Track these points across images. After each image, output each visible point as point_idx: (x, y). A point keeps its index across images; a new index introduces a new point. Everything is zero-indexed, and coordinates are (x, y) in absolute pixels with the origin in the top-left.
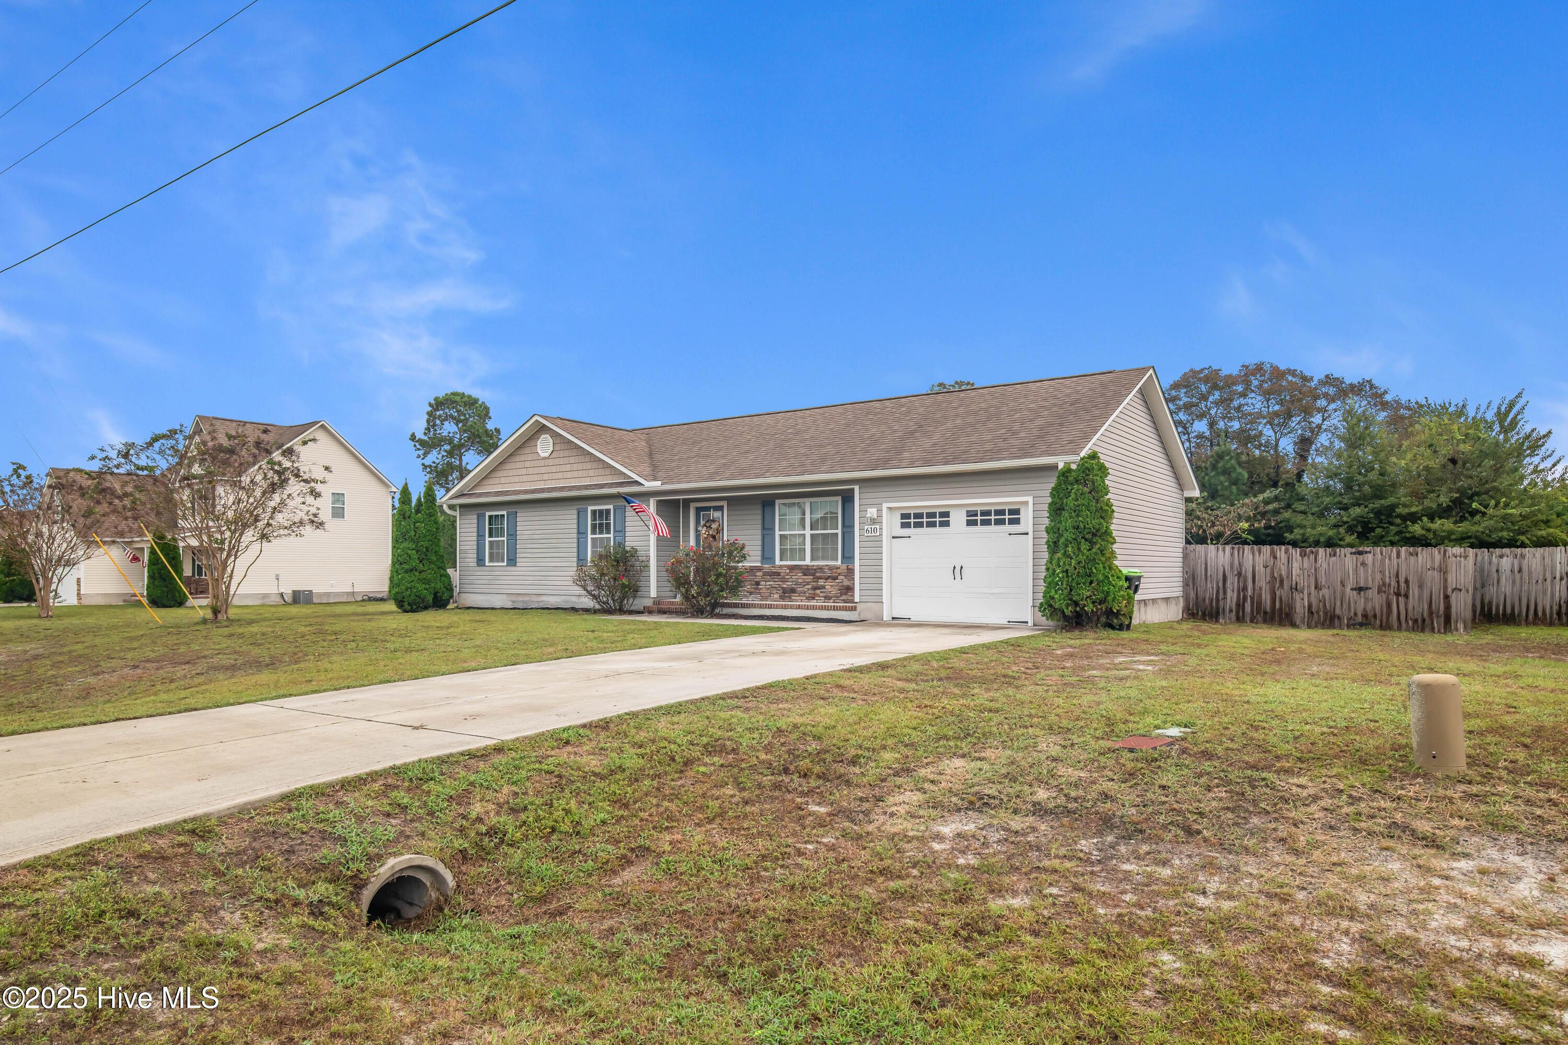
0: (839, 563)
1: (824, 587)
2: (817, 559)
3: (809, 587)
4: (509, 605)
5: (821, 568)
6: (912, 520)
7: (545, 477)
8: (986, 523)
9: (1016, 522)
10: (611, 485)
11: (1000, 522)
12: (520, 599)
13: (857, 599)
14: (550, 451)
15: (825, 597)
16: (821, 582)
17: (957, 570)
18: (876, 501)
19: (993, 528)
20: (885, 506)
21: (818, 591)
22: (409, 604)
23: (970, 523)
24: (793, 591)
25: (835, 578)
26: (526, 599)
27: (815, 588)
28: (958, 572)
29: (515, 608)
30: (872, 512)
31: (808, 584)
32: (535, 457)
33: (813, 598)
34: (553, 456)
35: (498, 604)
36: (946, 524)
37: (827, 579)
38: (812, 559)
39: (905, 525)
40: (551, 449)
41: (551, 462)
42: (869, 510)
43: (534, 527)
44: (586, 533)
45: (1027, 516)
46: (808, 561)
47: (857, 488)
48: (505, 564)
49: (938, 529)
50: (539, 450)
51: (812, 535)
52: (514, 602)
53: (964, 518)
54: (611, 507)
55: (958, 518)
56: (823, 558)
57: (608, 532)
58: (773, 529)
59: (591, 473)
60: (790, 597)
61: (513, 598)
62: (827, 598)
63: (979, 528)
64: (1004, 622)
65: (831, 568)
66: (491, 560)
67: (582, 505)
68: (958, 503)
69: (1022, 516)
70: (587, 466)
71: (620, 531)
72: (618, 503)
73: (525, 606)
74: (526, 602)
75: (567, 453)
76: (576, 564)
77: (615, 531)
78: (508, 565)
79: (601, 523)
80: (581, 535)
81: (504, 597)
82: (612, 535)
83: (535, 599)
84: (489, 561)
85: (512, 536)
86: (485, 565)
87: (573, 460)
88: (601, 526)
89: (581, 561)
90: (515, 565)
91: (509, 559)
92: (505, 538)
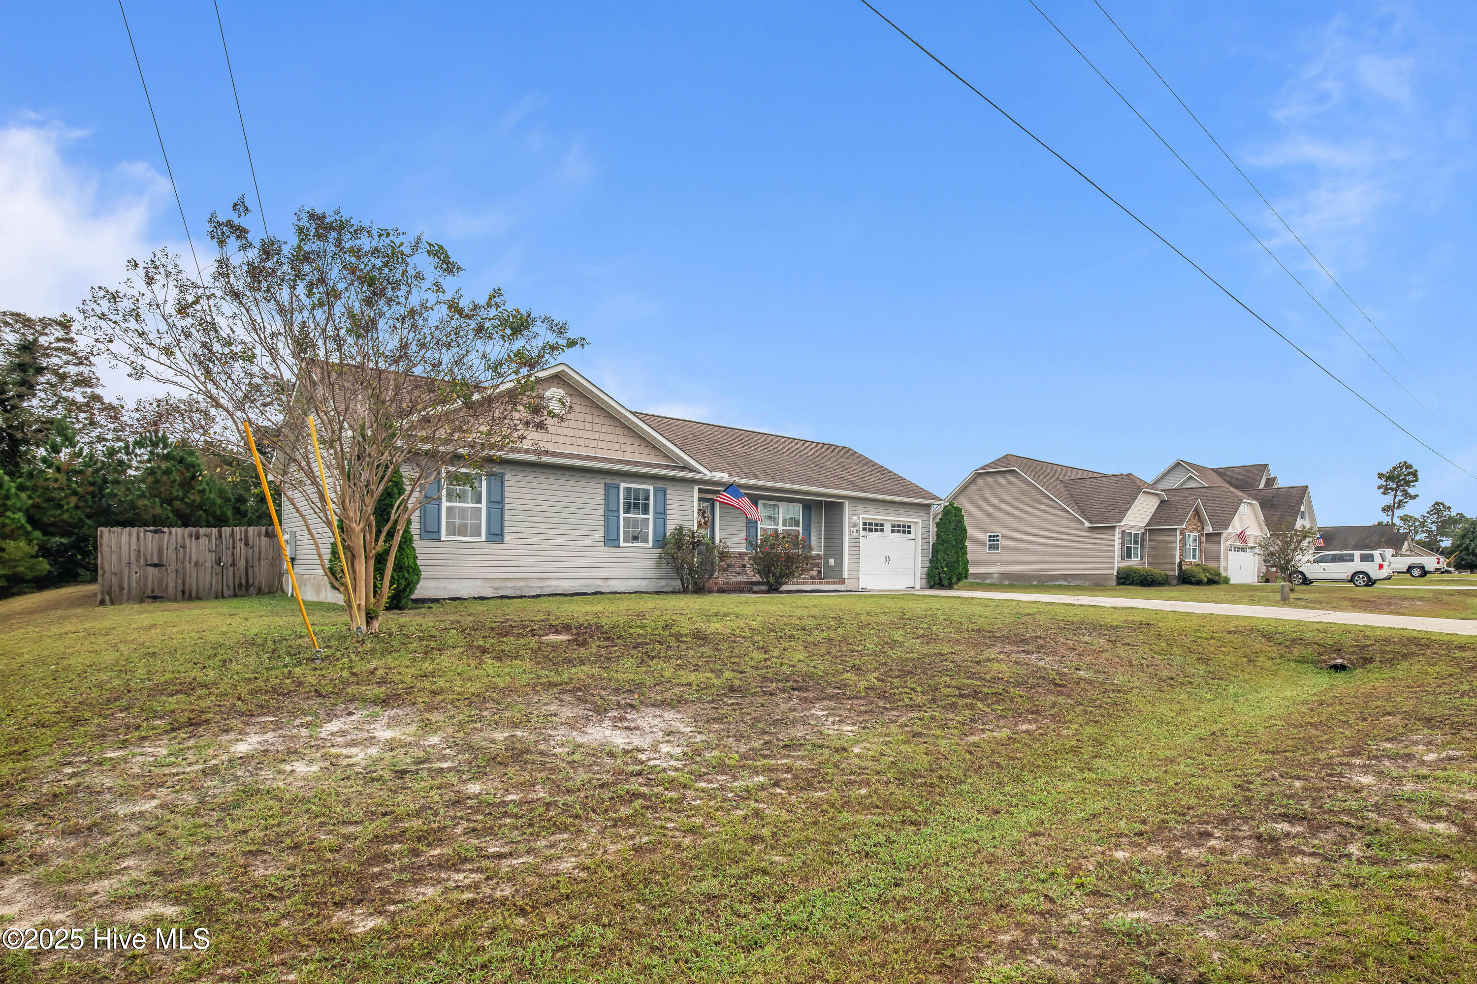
4: (489, 592)
6: (869, 527)
7: (555, 438)
8: (898, 532)
9: (909, 532)
11: (904, 532)
12: (509, 584)
13: (845, 577)
17: (888, 558)
18: (853, 513)
19: (901, 535)
20: (860, 516)
23: (893, 531)
26: (522, 584)
30: (855, 520)
36: (882, 531)
39: (864, 530)
41: (564, 423)
42: (854, 518)
43: (535, 497)
44: (617, 511)
45: (917, 531)
47: (847, 503)
48: (483, 538)
49: (879, 534)
50: (547, 404)
51: (783, 530)
52: (497, 589)
53: (890, 528)
54: (651, 488)
55: (888, 527)
57: (646, 512)
59: (624, 447)
61: (497, 584)
63: (896, 534)
64: (905, 587)
66: (451, 531)
67: (612, 481)
68: (889, 518)
69: (912, 529)
70: (621, 439)
71: (661, 514)
72: (661, 485)
73: (518, 593)
74: (520, 588)
75: (589, 418)
76: (602, 544)
77: (655, 513)
78: (487, 541)
79: (637, 504)
80: (610, 512)
81: (479, 583)
82: (651, 517)
83: (537, 584)
84: (448, 534)
85: (497, 504)
86: (439, 539)
87: (604, 429)
88: (637, 506)
89: (611, 541)
90: (502, 542)
91: (489, 533)
92: (483, 505)
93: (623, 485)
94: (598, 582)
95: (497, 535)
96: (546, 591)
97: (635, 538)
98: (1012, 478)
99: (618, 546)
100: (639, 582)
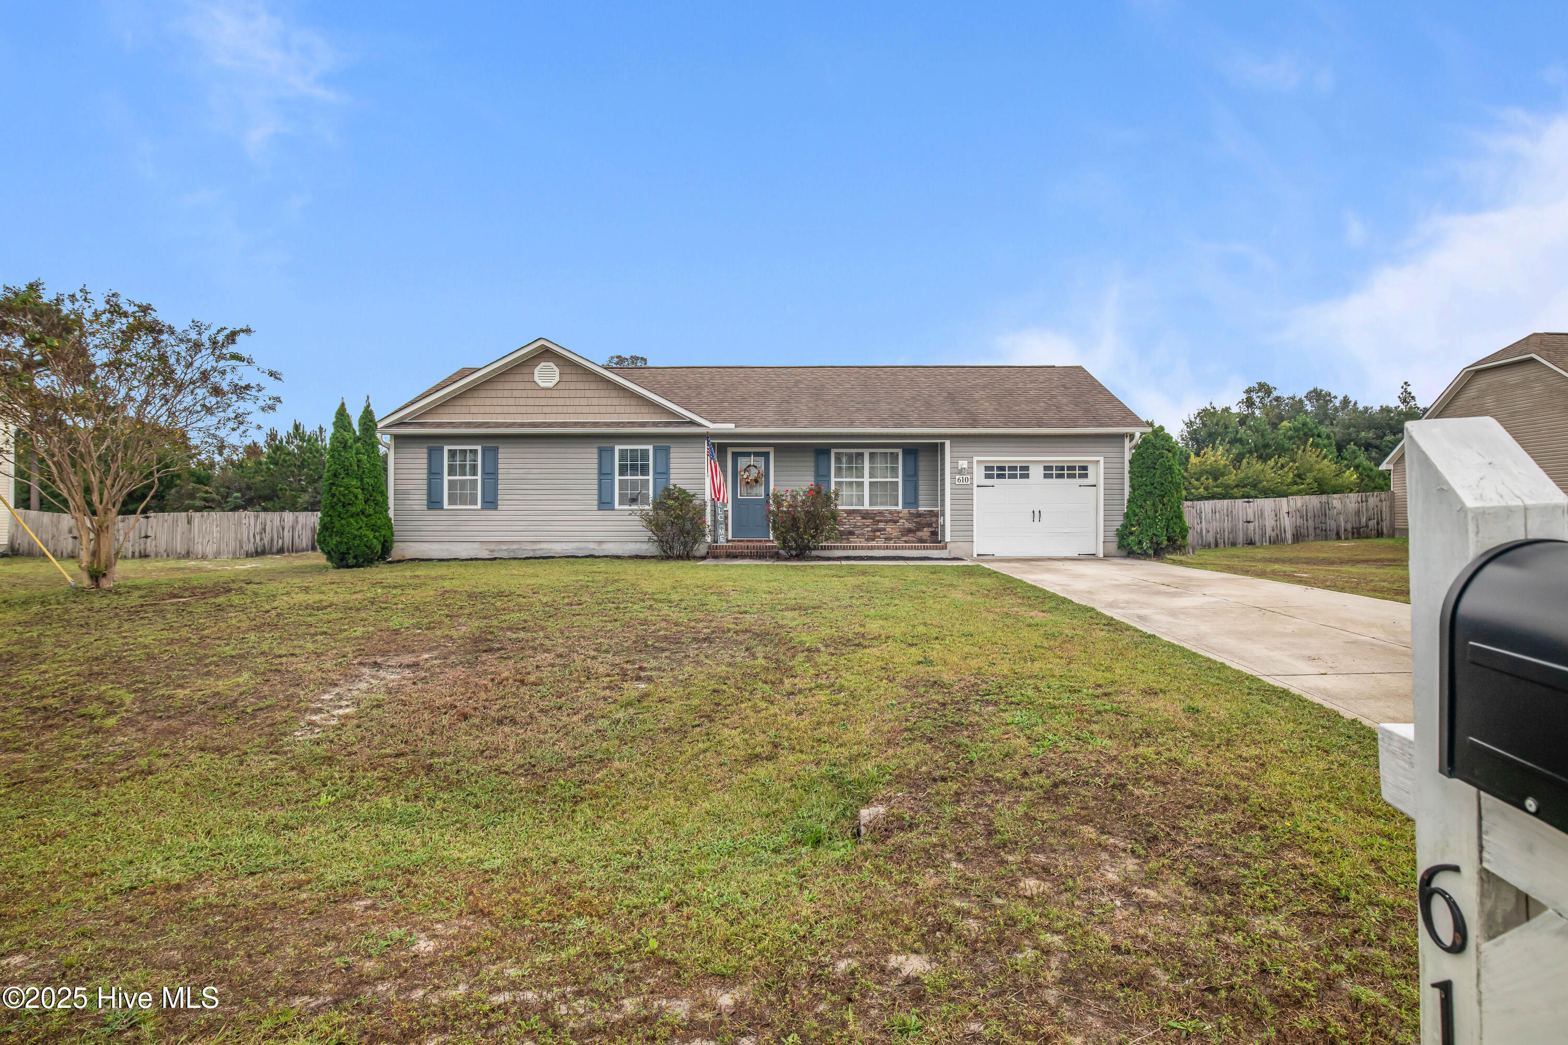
0: (900, 507)
1: (885, 530)
2: (876, 504)
3: (869, 529)
4: (485, 554)
5: (881, 513)
6: (997, 472)
7: (546, 410)
8: (1060, 476)
9: (1083, 474)
10: (655, 424)
11: (1071, 476)
12: (503, 547)
13: (948, 539)
14: (555, 382)
15: (886, 539)
16: (881, 525)
17: (1037, 514)
18: (970, 454)
19: (1066, 480)
20: (975, 459)
21: (878, 534)
22: (355, 557)
23: (1047, 476)
24: (851, 533)
25: (896, 522)
26: (515, 546)
27: (874, 531)
28: (1037, 515)
29: (495, 559)
30: (963, 464)
31: (868, 526)
32: (528, 386)
33: (873, 540)
34: (559, 387)
35: (464, 555)
36: (1027, 476)
37: (887, 522)
38: (871, 505)
39: (988, 476)
40: (557, 379)
41: (555, 394)
42: (960, 462)
43: (526, 466)
44: (612, 474)
45: (1097, 474)
46: (866, 506)
47: (948, 442)
48: (479, 507)
49: (1018, 480)
50: (536, 379)
51: (871, 483)
52: (492, 551)
53: (1041, 472)
54: (650, 448)
55: (1036, 472)
56: (882, 504)
58: (828, 475)
59: (623, 409)
60: (848, 539)
61: (492, 547)
62: (888, 539)
63: (1055, 480)
64: (1075, 555)
65: (891, 512)
66: (452, 501)
67: (605, 444)
68: (1037, 459)
69: (1091, 471)
70: (616, 401)
71: (663, 473)
72: (662, 443)
73: (512, 555)
74: (514, 551)
75: (580, 385)
76: (596, 507)
77: (656, 472)
78: (482, 509)
79: (635, 465)
80: (604, 475)
81: (476, 545)
82: (650, 478)
83: (529, 546)
84: (450, 504)
85: (491, 475)
86: (442, 509)
87: (597, 394)
88: (634, 468)
89: (605, 504)
90: (496, 508)
91: (484, 502)
92: (479, 478)
93: (617, 448)
94: (592, 546)
95: (491, 503)
96: (538, 554)
97: (633, 501)
98: (1528, 372)
99: (614, 509)
100: (638, 545)
